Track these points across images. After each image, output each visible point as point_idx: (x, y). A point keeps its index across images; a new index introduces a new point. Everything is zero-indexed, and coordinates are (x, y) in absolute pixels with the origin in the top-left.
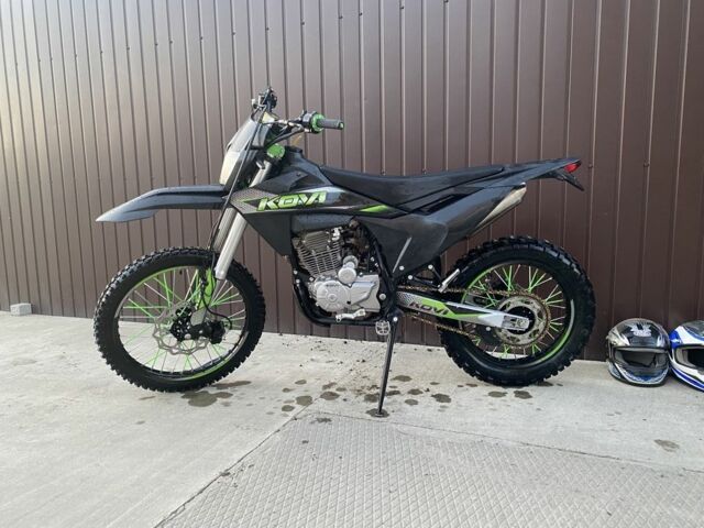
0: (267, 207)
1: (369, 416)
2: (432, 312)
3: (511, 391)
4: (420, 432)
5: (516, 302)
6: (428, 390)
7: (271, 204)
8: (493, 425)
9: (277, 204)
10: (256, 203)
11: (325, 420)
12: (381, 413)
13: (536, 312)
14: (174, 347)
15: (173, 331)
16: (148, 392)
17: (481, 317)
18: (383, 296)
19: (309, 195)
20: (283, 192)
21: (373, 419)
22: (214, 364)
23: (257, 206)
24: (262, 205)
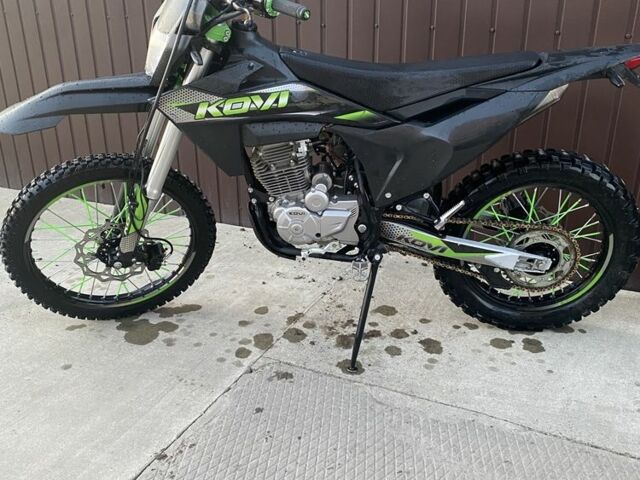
0: (208, 114)
1: (339, 371)
2: (426, 249)
3: (519, 338)
4: (399, 401)
5: (535, 238)
6: (415, 332)
7: (213, 110)
8: (491, 394)
9: (221, 109)
10: (193, 109)
11: (287, 376)
12: (353, 367)
13: (561, 249)
14: (103, 273)
15: (100, 256)
16: (76, 321)
17: (488, 257)
18: (362, 227)
19: (265, 97)
20: (228, 94)
21: (344, 375)
22: (155, 288)
23: (195, 112)
24: (202, 111)
